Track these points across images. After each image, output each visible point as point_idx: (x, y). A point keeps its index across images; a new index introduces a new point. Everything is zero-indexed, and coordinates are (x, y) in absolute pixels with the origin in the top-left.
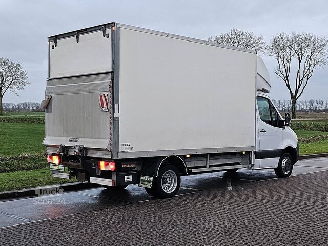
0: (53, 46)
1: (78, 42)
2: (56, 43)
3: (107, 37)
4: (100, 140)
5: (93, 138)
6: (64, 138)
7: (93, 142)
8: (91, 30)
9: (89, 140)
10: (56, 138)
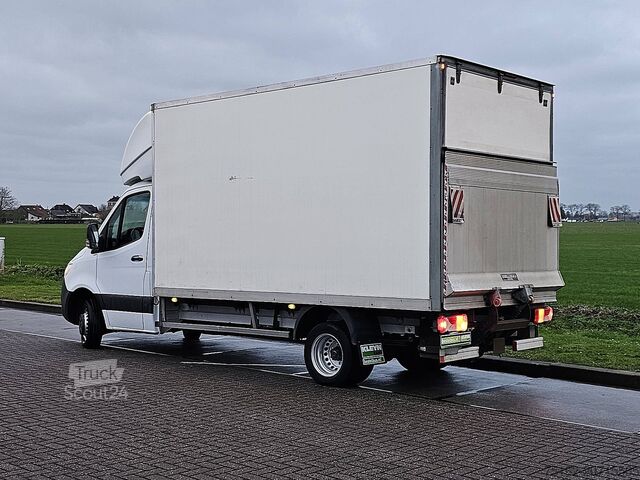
0: (452, 79)
1: (500, 92)
2: (458, 75)
3: (545, 105)
4: (548, 273)
5: (539, 271)
6: (489, 276)
7: (542, 278)
8: (522, 81)
9: (532, 274)
10: (472, 276)
